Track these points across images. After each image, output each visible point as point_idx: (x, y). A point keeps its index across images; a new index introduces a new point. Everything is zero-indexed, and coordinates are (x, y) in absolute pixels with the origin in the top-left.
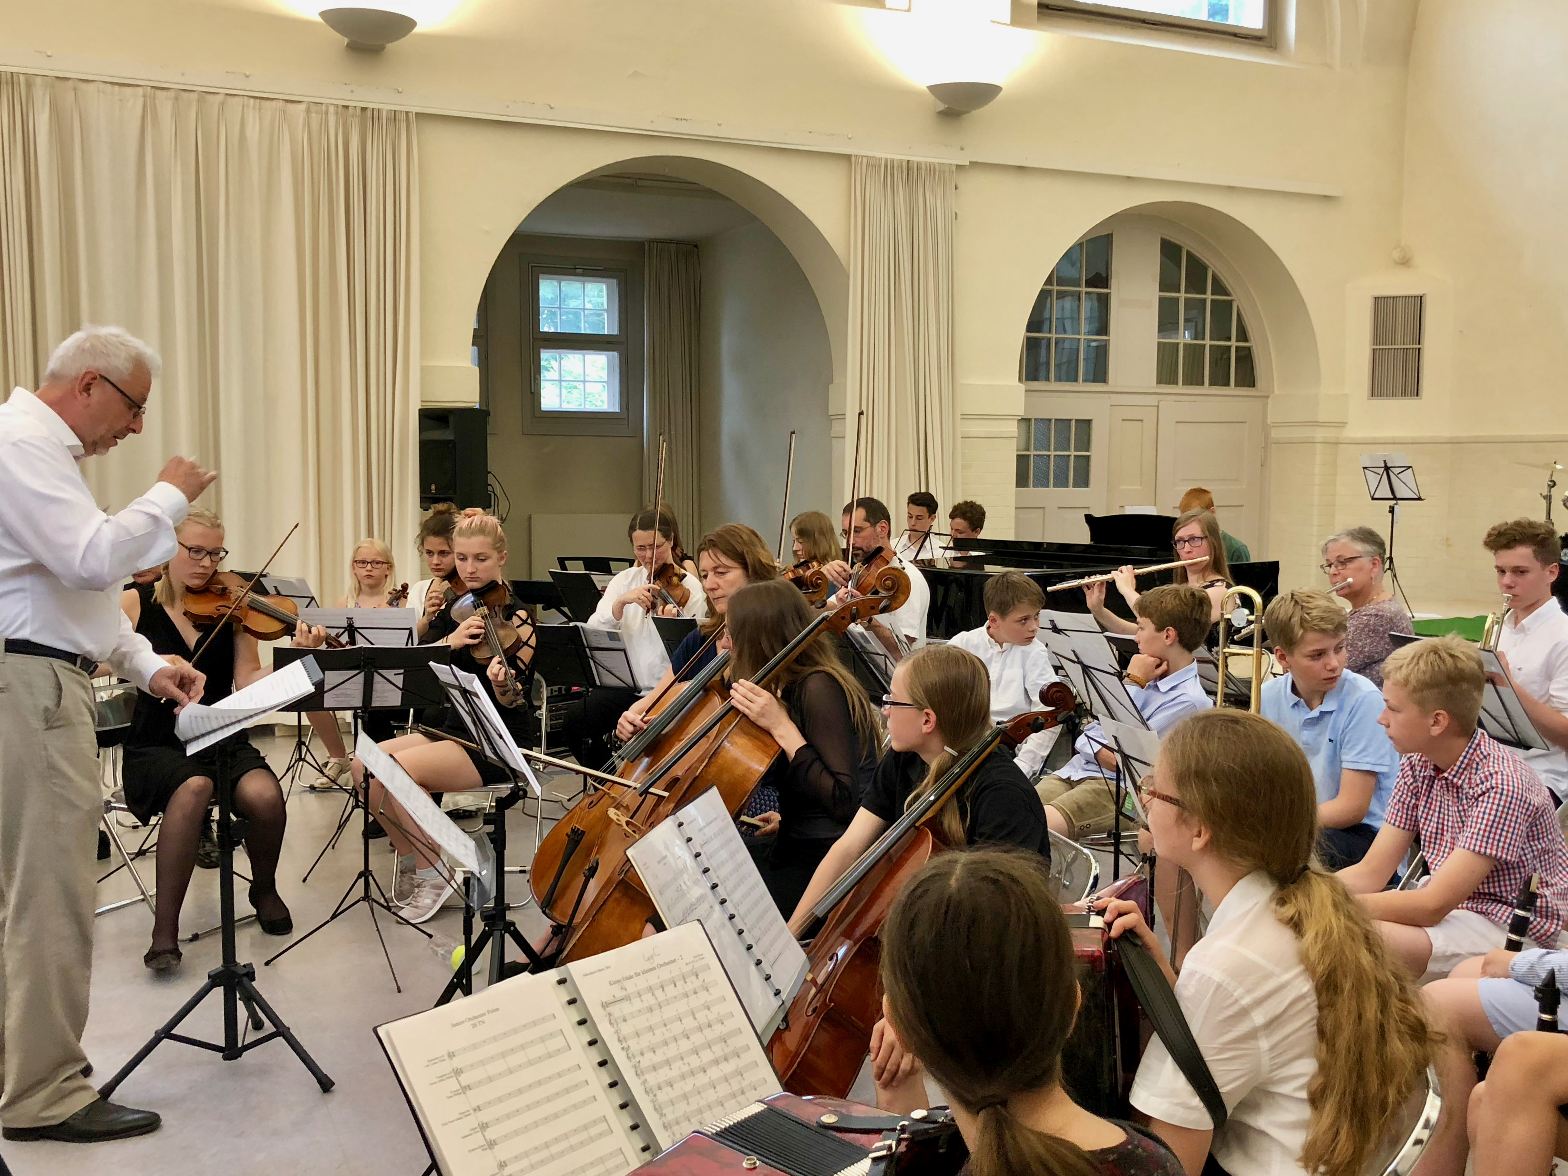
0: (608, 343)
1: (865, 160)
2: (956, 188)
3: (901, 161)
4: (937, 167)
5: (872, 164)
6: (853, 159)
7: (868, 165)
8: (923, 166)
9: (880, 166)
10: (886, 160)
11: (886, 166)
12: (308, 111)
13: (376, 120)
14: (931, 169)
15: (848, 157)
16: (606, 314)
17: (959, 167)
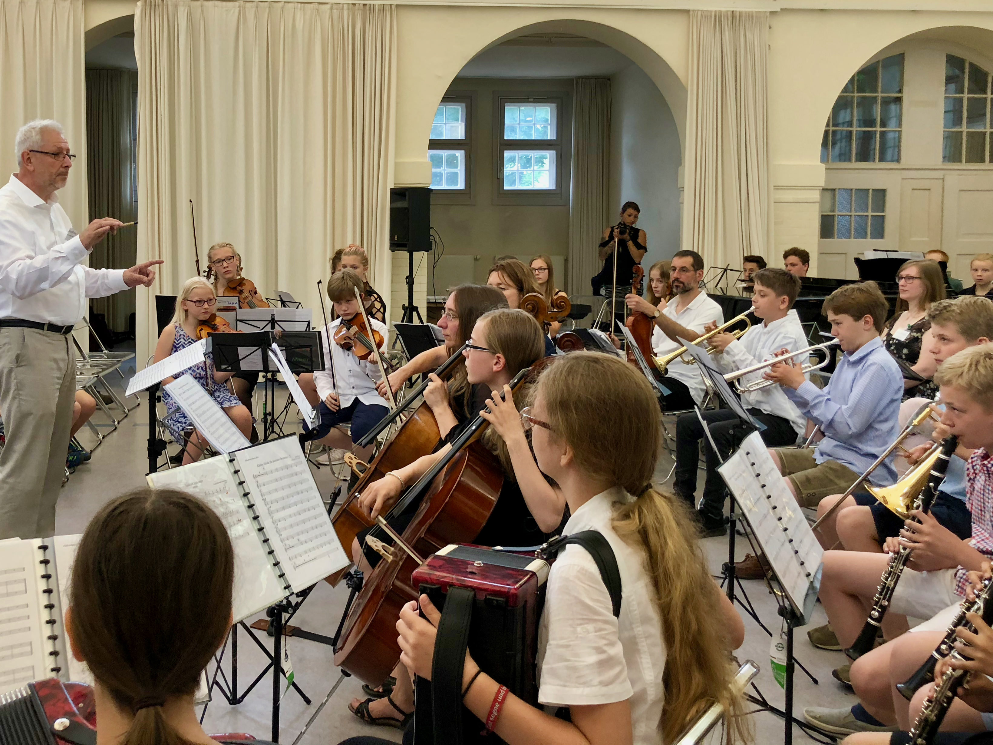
0: (549, 145)
1: (700, 13)
2: (770, 28)
3: (727, 12)
4: (754, 15)
5: (705, 15)
6: (691, 13)
7: (702, 16)
8: (744, 14)
9: (711, 17)
10: (716, 12)
11: (715, 16)
12: (332, 9)
13: (372, 11)
14: (750, 16)
15: (688, 11)
16: (549, 127)
17: (773, 13)
